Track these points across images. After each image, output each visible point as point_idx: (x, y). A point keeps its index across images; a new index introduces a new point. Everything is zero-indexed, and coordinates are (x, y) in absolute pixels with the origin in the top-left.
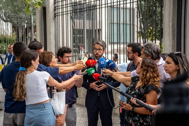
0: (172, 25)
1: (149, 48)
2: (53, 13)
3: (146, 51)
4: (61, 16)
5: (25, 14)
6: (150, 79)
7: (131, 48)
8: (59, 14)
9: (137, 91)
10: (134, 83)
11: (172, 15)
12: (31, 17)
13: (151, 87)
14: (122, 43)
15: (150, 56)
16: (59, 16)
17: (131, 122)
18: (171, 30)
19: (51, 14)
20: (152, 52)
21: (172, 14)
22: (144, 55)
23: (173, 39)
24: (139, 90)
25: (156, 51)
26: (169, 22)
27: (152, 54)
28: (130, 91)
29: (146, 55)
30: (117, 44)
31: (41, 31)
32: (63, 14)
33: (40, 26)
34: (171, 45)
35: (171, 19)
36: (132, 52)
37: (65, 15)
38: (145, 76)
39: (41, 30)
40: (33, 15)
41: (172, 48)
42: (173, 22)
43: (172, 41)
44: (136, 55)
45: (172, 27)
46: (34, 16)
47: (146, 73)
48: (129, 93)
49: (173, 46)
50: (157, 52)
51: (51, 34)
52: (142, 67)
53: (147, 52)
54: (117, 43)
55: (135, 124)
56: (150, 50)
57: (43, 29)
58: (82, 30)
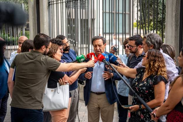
0: (175, 15)
1: (151, 38)
2: (47, 1)
3: (148, 41)
4: (55, 5)
5: (15, 2)
6: (158, 69)
7: (134, 42)
8: (53, 2)
9: (145, 82)
10: (140, 75)
11: (175, 4)
12: (22, 6)
13: (160, 78)
14: (121, 33)
15: (151, 46)
16: (53, 5)
17: (139, 114)
18: (174, 20)
19: (45, 3)
20: (154, 42)
21: (175, 2)
22: (146, 45)
23: (176, 30)
24: (147, 81)
25: (158, 41)
26: (172, 11)
27: (154, 45)
28: (137, 83)
29: (148, 45)
30: (109, 35)
31: (34, 21)
32: (57, 2)
33: (33, 15)
34: (174, 36)
35: (174, 8)
37: (59, 4)
38: (153, 66)
39: (34, 19)
40: (24, 3)
41: (175, 39)
42: (177, 11)
43: (175, 32)
44: (140, 47)
45: (175, 17)
46: (24, 5)
47: (153, 63)
48: (137, 85)
49: (175, 37)
50: (160, 42)
51: (45, 24)
52: (148, 58)
53: (150, 43)
55: (144, 115)
56: (153, 41)
57: (36, 18)
58: (74, 19)
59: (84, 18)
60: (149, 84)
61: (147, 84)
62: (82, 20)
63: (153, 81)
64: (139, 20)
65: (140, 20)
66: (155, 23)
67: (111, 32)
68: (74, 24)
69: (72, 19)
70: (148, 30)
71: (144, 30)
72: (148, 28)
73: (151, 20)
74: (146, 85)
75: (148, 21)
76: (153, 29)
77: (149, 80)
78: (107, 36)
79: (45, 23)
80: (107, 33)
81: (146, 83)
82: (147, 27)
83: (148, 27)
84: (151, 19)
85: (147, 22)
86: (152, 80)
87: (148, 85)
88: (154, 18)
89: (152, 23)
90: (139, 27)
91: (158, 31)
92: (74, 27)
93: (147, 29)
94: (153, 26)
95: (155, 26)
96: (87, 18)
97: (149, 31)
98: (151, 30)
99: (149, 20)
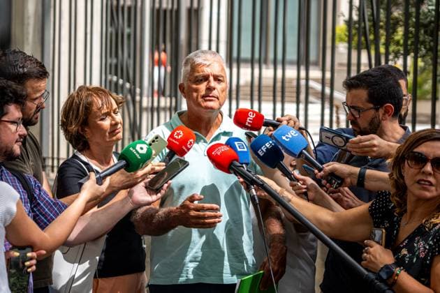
7: (363, 93)
9: (404, 251)
14: (291, 63)
24: (410, 248)
30: (249, 65)
36: (372, 106)
44: (386, 112)
54: (252, 62)
58: (129, 8)
59: (164, 6)
60: (418, 257)
61: (411, 259)
62: (158, 11)
63: (430, 245)
64: (355, 18)
65: (360, 19)
66: (411, 32)
67: (257, 56)
68: (129, 26)
69: (123, 8)
70: (387, 54)
71: (373, 53)
72: (387, 49)
73: (397, 22)
74: (407, 260)
75: (387, 23)
76: (402, 50)
77: (418, 242)
78: (242, 70)
79: (28, 18)
80: (246, 61)
81: (406, 253)
82: (384, 44)
83: (387, 45)
84: (397, 18)
85: (381, 27)
86: (426, 241)
87: (415, 260)
88: (407, 15)
89: (400, 31)
90: (354, 43)
91: (419, 60)
92: (129, 36)
93: (382, 50)
94: (402, 42)
95: (409, 42)
96: (175, 7)
97: (391, 57)
98: (397, 55)
99: (391, 21)
